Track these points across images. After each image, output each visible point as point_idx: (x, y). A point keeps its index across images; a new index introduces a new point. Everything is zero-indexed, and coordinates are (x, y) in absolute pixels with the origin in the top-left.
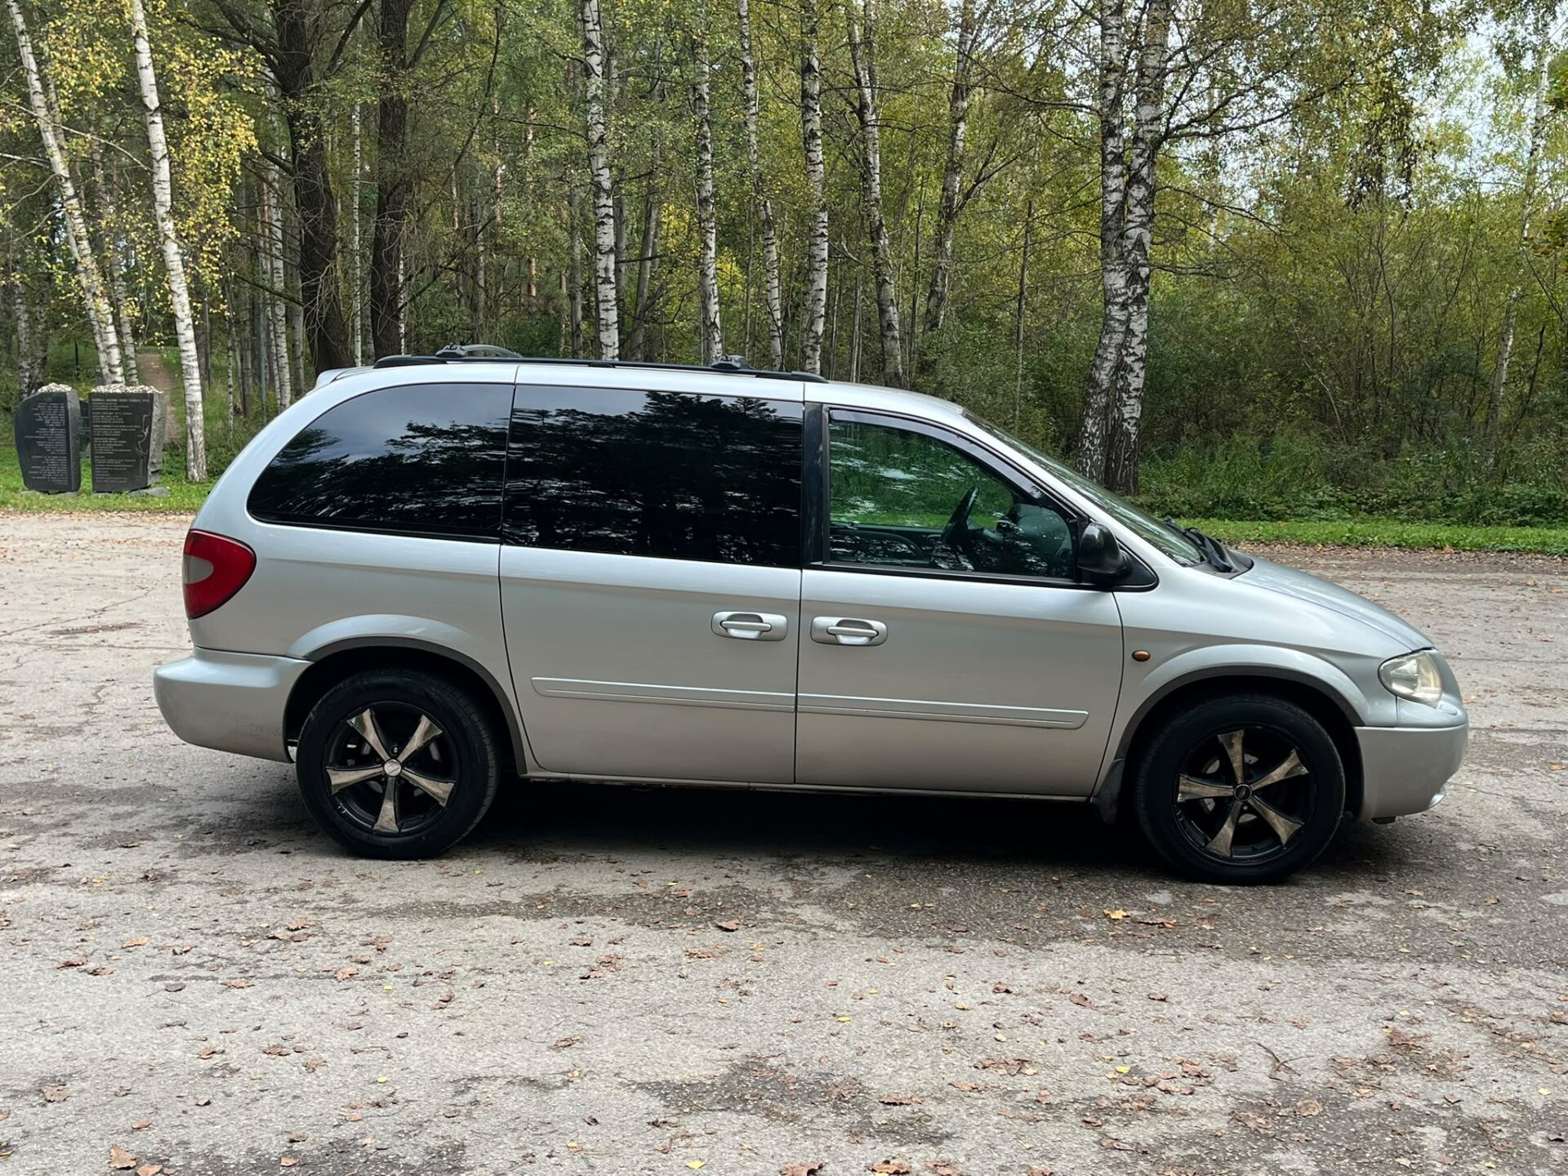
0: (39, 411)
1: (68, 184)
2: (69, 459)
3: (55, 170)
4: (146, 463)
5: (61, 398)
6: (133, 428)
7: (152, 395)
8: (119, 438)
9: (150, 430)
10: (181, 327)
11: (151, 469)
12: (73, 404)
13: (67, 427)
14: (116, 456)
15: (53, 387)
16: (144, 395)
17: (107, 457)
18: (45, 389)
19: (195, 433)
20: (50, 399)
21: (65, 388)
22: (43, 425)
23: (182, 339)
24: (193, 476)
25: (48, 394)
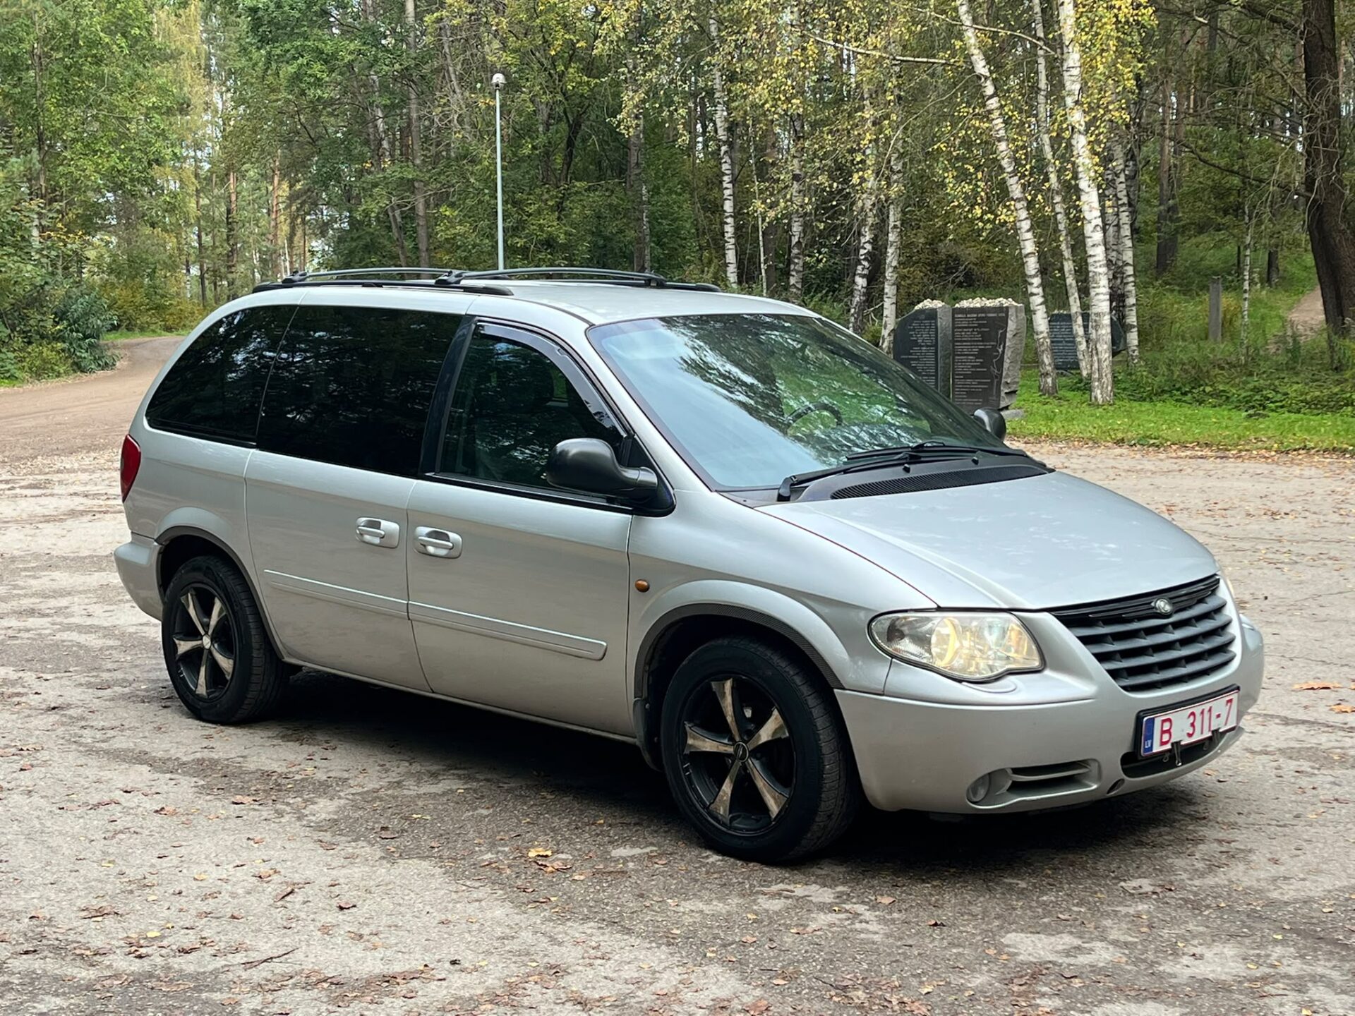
0: (914, 330)
1: (989, 83)
2: (936, 379)
3: (976, 69)
4: (999, 383)
5: (932, 315)
6: (989, 345)
7: (1007, 308)
8: (977, 357)
9: (1004, 348)
10: (1088, 229)
11: (1005, 390)
12: (944, 322)
13: (936, 345)
14: (974, 375)
15: (927, 304)
16: (1000, 309)
17: (966, 377)
18: (920, 306)
19: (1100, 349)
20: (923, 316)
21: (937, 304)
22: (916, 344)
23: (1089, 242)
24: (1096, 398)
25: (922, 311)
